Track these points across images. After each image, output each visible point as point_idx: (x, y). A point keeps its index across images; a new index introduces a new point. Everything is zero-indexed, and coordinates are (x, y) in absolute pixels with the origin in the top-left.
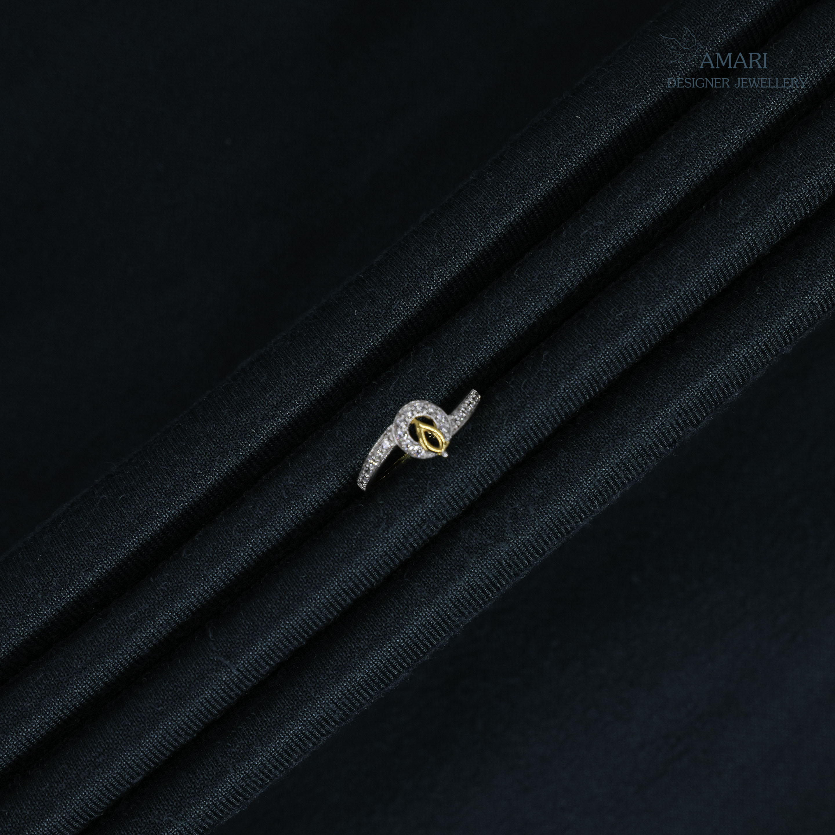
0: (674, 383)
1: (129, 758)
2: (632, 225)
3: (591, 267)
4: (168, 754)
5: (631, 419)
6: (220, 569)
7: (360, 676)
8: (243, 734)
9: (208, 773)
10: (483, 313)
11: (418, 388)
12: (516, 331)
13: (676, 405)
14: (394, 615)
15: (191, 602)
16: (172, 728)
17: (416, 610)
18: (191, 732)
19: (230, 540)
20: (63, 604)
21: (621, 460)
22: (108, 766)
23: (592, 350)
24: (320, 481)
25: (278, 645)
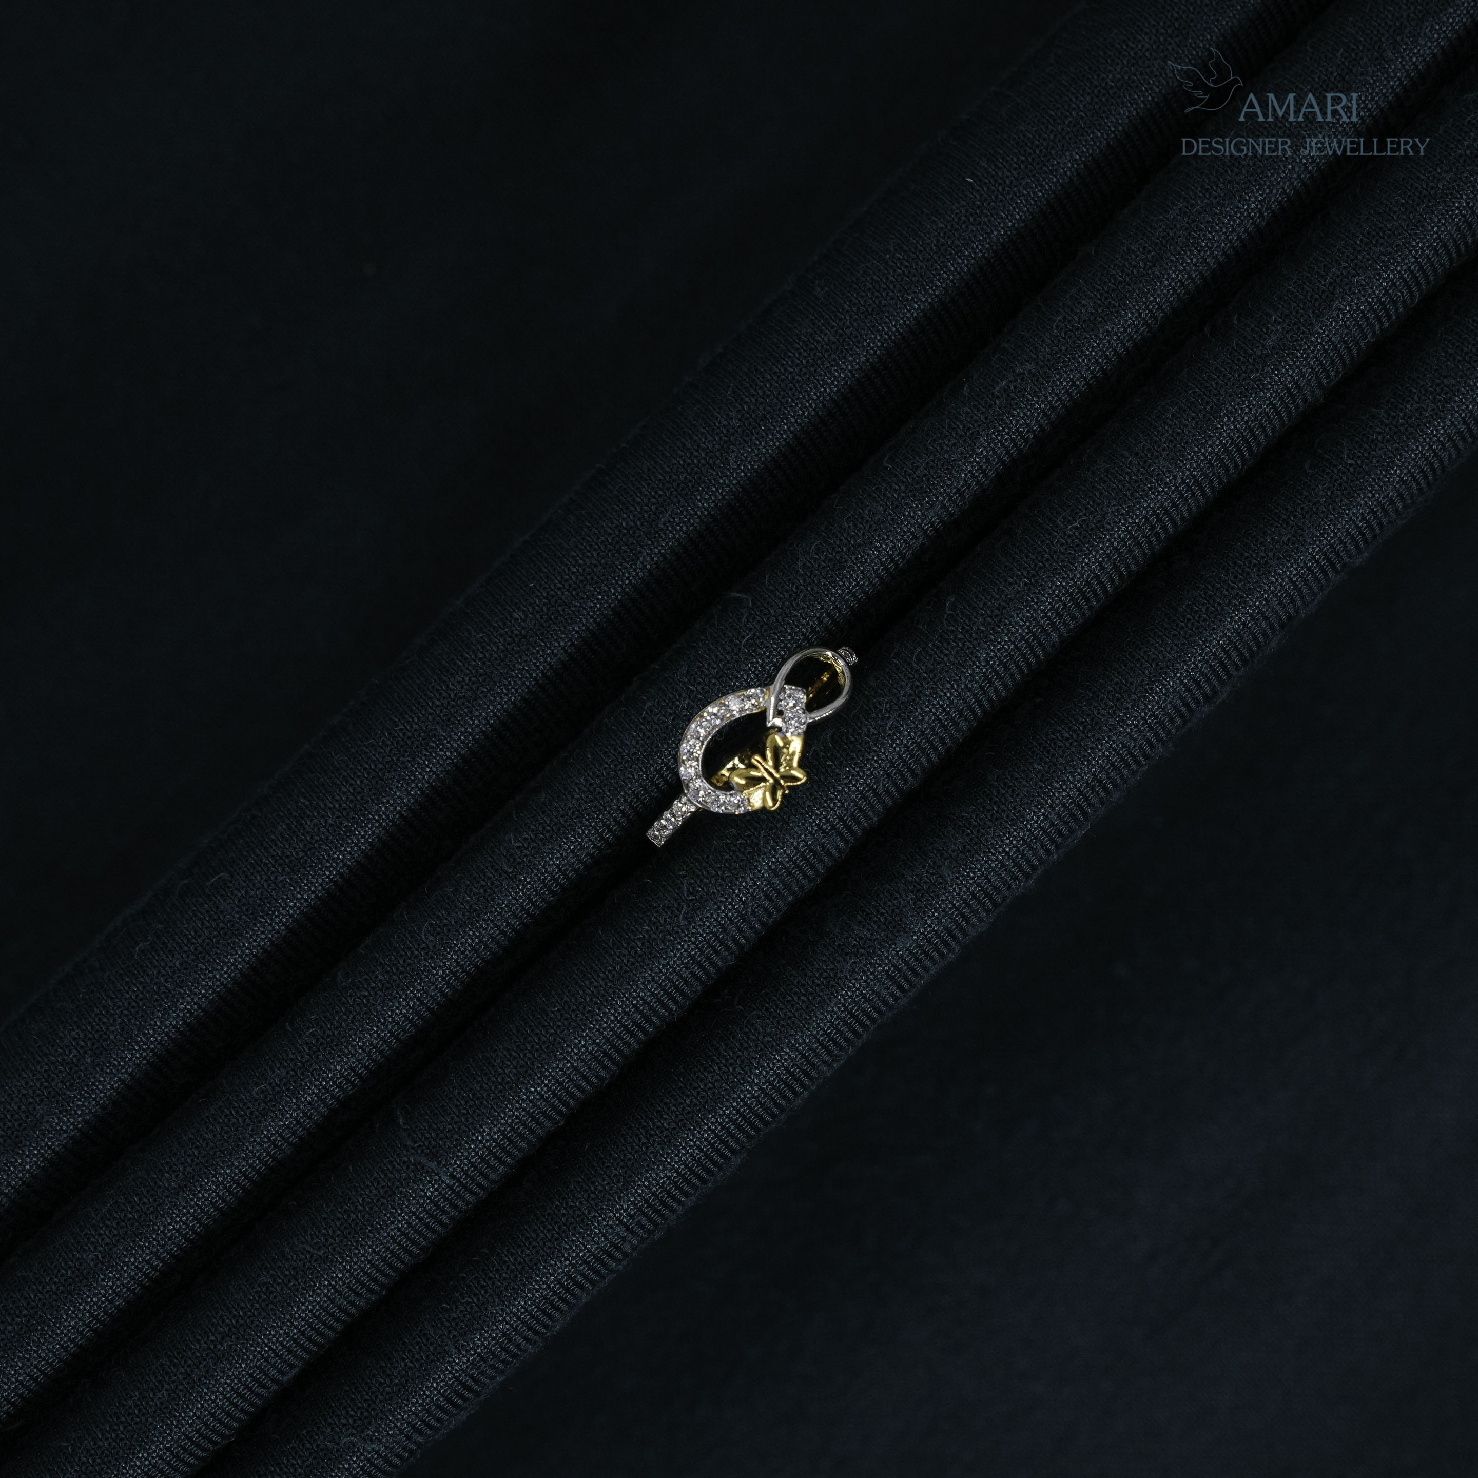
0: (1175, 635)
1: (274, 1339)
2: (1082, 367)
3: (1015, 445)
4: (339, 1327)
5: (1106, 703)
6: (404, 1000)
7: (666, 1176)
8: (469, 1286)
9: (413, 1357)
10: (834, 534)
11: (729, 669)
12: (892, 560)
13: (1181, 674)
14: (720, 1069)
15: (357, 1060)
16: (344, 1283)
17: (756, 1058)
18: (377, 1288)
19: (417, 950)
20: (130, 1070)
21: (1094, 775)
22: (238, 1356)
23: (1029, 589)
24: (567, 838)
25: (518, 1129)
